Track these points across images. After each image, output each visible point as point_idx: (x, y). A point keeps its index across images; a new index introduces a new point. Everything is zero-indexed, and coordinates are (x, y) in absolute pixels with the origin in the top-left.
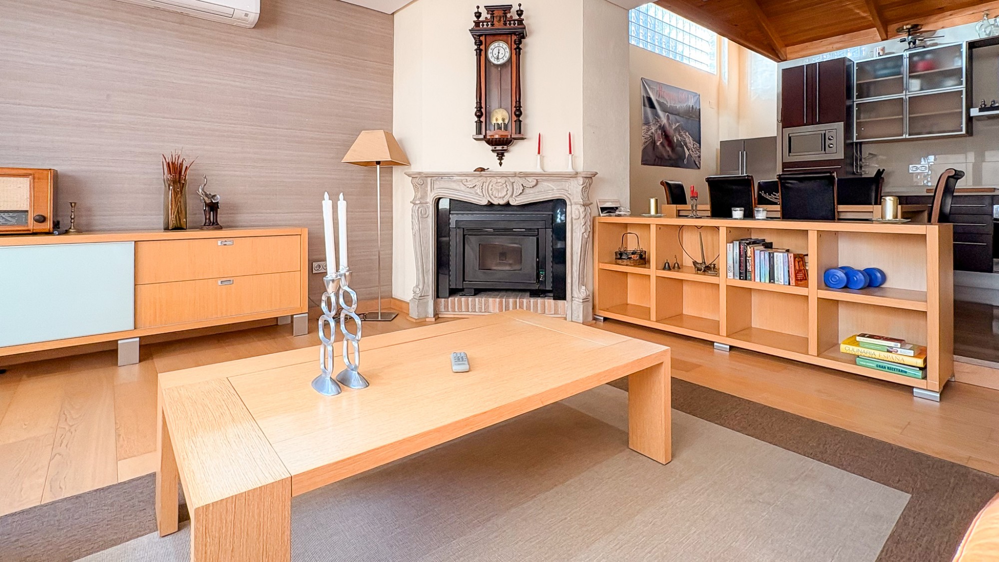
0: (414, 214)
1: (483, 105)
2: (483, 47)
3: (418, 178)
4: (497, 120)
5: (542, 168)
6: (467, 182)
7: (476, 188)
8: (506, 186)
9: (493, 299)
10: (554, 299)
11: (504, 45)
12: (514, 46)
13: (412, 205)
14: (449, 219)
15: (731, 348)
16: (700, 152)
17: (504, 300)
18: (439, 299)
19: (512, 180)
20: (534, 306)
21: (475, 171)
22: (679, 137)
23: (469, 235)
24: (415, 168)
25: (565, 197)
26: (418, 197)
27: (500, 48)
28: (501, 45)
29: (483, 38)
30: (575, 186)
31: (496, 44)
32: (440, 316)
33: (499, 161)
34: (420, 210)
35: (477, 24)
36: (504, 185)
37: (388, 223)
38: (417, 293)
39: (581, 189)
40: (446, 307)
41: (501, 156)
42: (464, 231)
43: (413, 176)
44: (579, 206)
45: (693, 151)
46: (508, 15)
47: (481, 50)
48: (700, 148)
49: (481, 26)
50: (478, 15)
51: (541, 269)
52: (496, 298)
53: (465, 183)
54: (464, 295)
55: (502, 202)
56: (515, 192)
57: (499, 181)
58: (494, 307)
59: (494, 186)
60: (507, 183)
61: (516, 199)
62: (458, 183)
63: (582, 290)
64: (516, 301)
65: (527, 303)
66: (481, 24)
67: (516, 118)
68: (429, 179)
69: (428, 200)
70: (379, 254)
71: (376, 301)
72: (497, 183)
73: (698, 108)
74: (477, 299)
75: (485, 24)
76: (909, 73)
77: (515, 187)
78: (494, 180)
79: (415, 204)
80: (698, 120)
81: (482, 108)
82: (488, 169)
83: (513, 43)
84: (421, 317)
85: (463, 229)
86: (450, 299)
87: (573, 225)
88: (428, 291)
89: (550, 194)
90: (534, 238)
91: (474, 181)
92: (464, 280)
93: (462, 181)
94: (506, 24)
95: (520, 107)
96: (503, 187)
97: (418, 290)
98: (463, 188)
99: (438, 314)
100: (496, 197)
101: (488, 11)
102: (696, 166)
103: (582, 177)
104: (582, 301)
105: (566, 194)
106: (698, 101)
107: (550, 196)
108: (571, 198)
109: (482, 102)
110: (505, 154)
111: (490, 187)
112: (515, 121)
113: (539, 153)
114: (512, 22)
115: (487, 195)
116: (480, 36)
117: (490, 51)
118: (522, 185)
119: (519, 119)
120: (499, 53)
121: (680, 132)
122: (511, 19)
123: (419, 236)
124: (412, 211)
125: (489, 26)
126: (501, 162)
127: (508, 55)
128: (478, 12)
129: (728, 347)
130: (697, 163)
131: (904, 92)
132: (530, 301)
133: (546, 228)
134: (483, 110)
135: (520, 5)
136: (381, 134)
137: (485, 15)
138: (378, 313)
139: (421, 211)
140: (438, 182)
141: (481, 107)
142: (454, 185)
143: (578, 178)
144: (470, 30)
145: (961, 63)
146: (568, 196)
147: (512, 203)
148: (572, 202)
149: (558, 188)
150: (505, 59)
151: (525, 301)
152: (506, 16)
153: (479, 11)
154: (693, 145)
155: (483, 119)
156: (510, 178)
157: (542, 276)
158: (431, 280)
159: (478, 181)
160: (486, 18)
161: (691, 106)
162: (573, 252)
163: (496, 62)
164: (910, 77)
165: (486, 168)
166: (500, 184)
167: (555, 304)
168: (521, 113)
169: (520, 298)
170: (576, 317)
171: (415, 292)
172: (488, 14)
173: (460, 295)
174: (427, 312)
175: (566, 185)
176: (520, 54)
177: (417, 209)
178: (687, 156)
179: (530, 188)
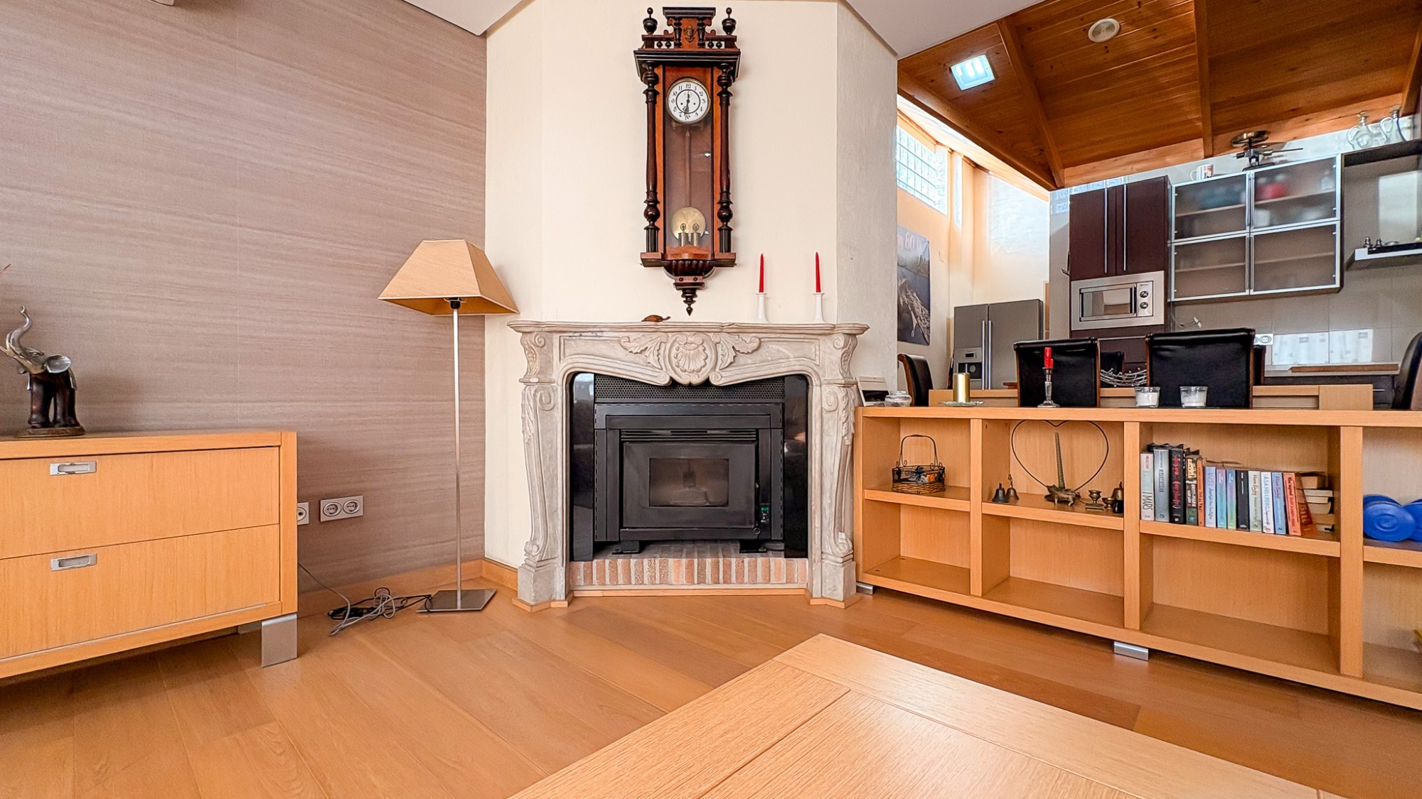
0: (527, 403)
1: (660, 197)
2: (659, 88)
3: (535, 333)
4: (683, 228)
5: (766, 318)
6: (629, 342)
7: (647, 353)
8: (704, 350)
9: (677, 560)
10: (786, 557)
11: (698, 87)
12: (718, 89)
13: (523, 386)
14: (594, 411)
15: (1153, 653)
16: (929, 321)
17: (696, 561)
18: (574, 563)
19: (715, 338)
20: (749, 571)
21: (646, 320)
22: (906, 299)
23: (629, 442)
24: (527, 315)
25: (810, 370)
26: (534, 371)
27: (690, 93)
28: (692, 88)
29: (659, 71)
30: (828, 351)
31: (684, 85)
32: (577, 594)
33: (687, 306)
34: (538, 395)
35: (648, 41)
36: (701, 348)
37: (476, 420)
38: (533, 554)
39: (840, 356)
40: (588, 577)
41: (689, 294)
42: (620, 435)
43: (524, 330)
44: (835, 388)
45: (921, 320)
46: (708, 29)
47: (656, 93)
48: (929, 315)
49: (656, 47)
50: (650, 25)
51: (763, 502)
52: (681, 557)
53: (626, 345)
54: (621, 553)
55: (696, 380)
56: (720, 362)
57: (690, 339)
58: (678, 574)
59: (681, 349)
60: (705, 345)
61: (724, 374)
62: (612, 344)
63: (840, 541)
64: (718, 562)
65: (737, 565)
66: (656, 43)
67: (720, 224)
68: (556, 336)
69: (554, 377)
70: (458, 478)
71: (454, 567)
72: (686, 343)
73: (927, 259)
74: (646, 561)
75: (664, 43)
76: (1256, 200)
77: (720, 352)
78: (681, 338)
79: (528, 383)
80: (927, 276)
81: (659, 202)
82: (669, 318)
83: (715, 83)
84: (541, 600)
85: (620, 432)
86: (595, 561)
87: (824, 422)
88: (553, 551)
89: (783, 365)
90: (750, 445)
91: (644, 341)
92: (621, 526)
93: (619, 341)
94: (704, 44)
95: (729, 202)
96: (699, 352)
97: (536, 548)
98: (621, 353)
99: (573, 591)
100: (685, 371)
101: (668, 18)
102: (925, 342)
103: (844, 334)
104: (841, 560)
105: (812, 365)
106: (927, 249)
107: (784, 370)
108: (821, 373)
109: (658, 191)
110: (698, 293)
111: (674, 351)
112: (720, 229)
113: (761, 289)
114: (715, 43)
115: (669, 367)
116: (655, 65)
117: (671, 97)
118: (733, 347)
119: (726, 225)
120: (688, 101)
121: (907, 292)
122: (713, 37)
123: (536, 444)
124: (523, 399)
125: (672, 47)
126: (689, 307)
127: (705, 106)
128: (650, 18)
129: (1147, 651)
130: (926, 336)
131: (1248, 228)
132: (743, 562)
133: (771, 429)
134: (660, 207)
135: (729, 11)
136: (460, 246)
137: (663, 27)
138: (456, 591)
139: (541, 397)
140: (573, 343)
141: (656, 202)
142: (603, 348)
143: (835, 336)
144: (635, 52)
145: (1333, 185)
146: (815, 368)
147: (714, 382)
148: (822, 379)
149: (797, 354)
150: (701, 114)
151: (733, 560)
152: (704, 29)
153: (652, 17)
154: (922, 311)
155: (659, 223)
156: (711, 335)
157: (764, 514)
158: (560, 528)
159: (650, 341)
160: (666, 32)
161: (919, 257)
162: (824, 470)
163: (683, 119)
164: (1257, 207)
165: (664, 317)
166: (693, 345)
167: (787, 564)
168: (730, 216)
169: (724, 557)
170: (829, 589)
171: (528, 553)
172: (669, 25)
173: (613, 554)
174: (551, 590)
175: (811, 348)
176: (728, 104)
177: (533, 392)
178: (914, 326)
179: (748, 353)
